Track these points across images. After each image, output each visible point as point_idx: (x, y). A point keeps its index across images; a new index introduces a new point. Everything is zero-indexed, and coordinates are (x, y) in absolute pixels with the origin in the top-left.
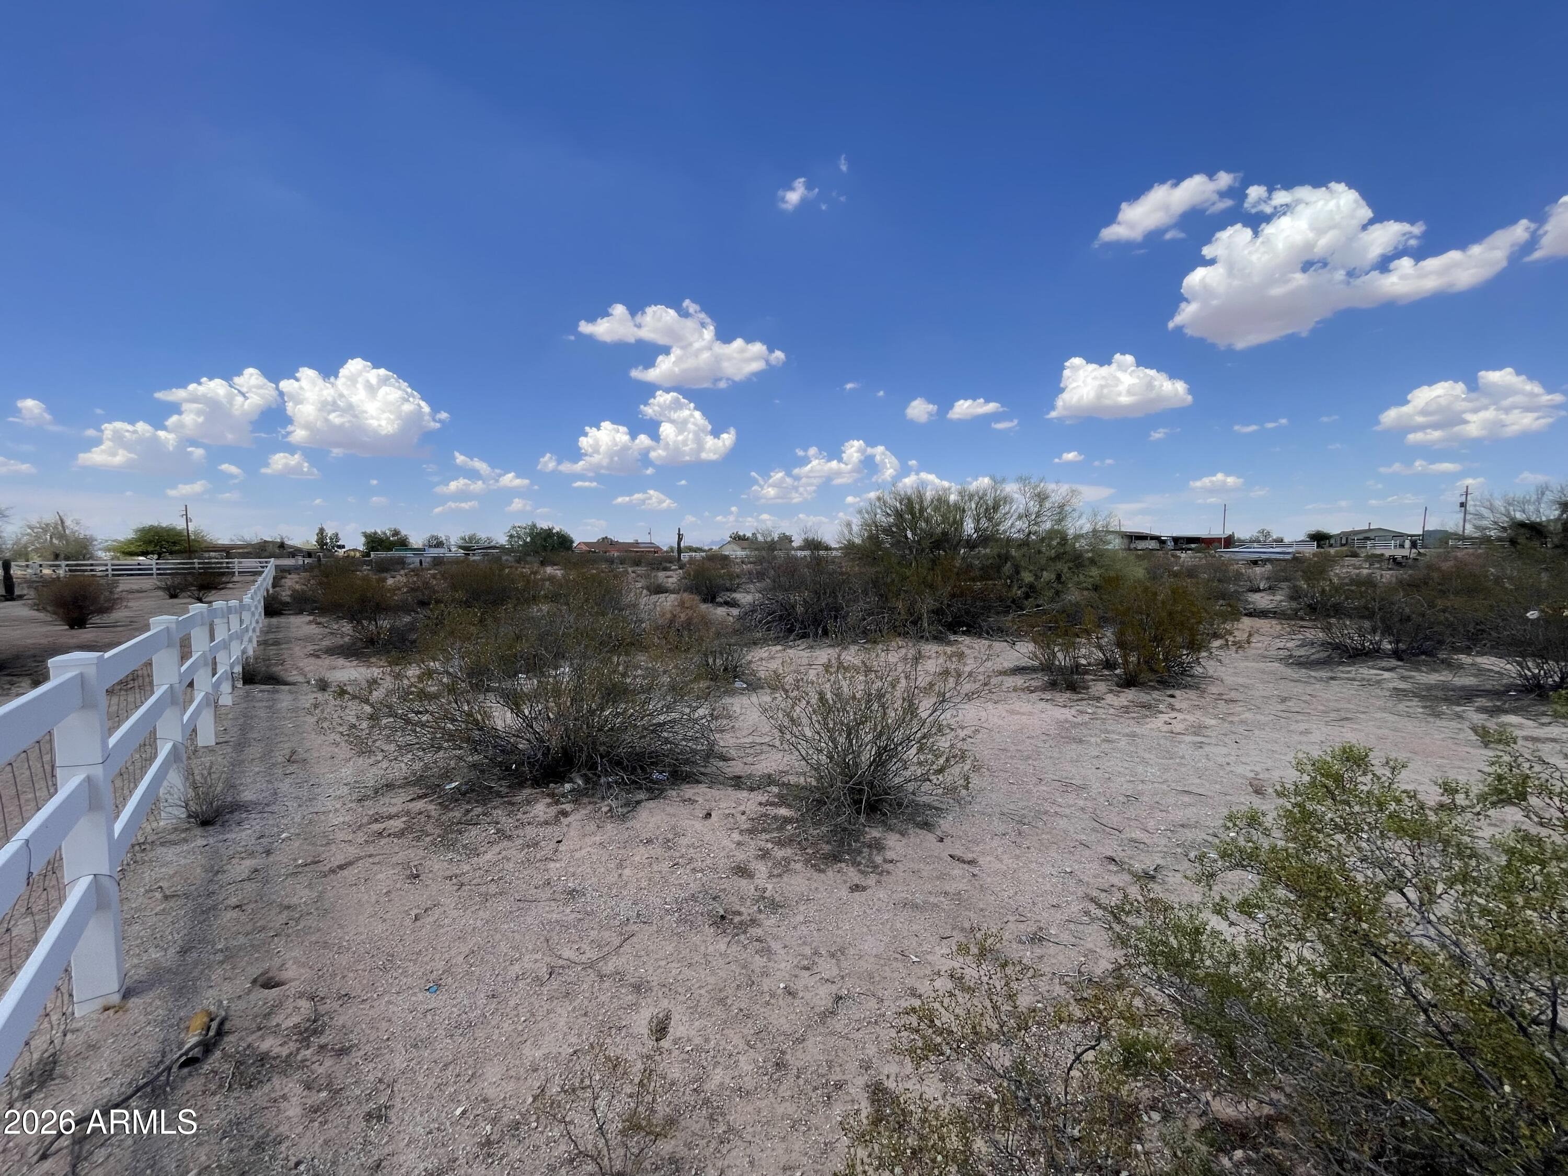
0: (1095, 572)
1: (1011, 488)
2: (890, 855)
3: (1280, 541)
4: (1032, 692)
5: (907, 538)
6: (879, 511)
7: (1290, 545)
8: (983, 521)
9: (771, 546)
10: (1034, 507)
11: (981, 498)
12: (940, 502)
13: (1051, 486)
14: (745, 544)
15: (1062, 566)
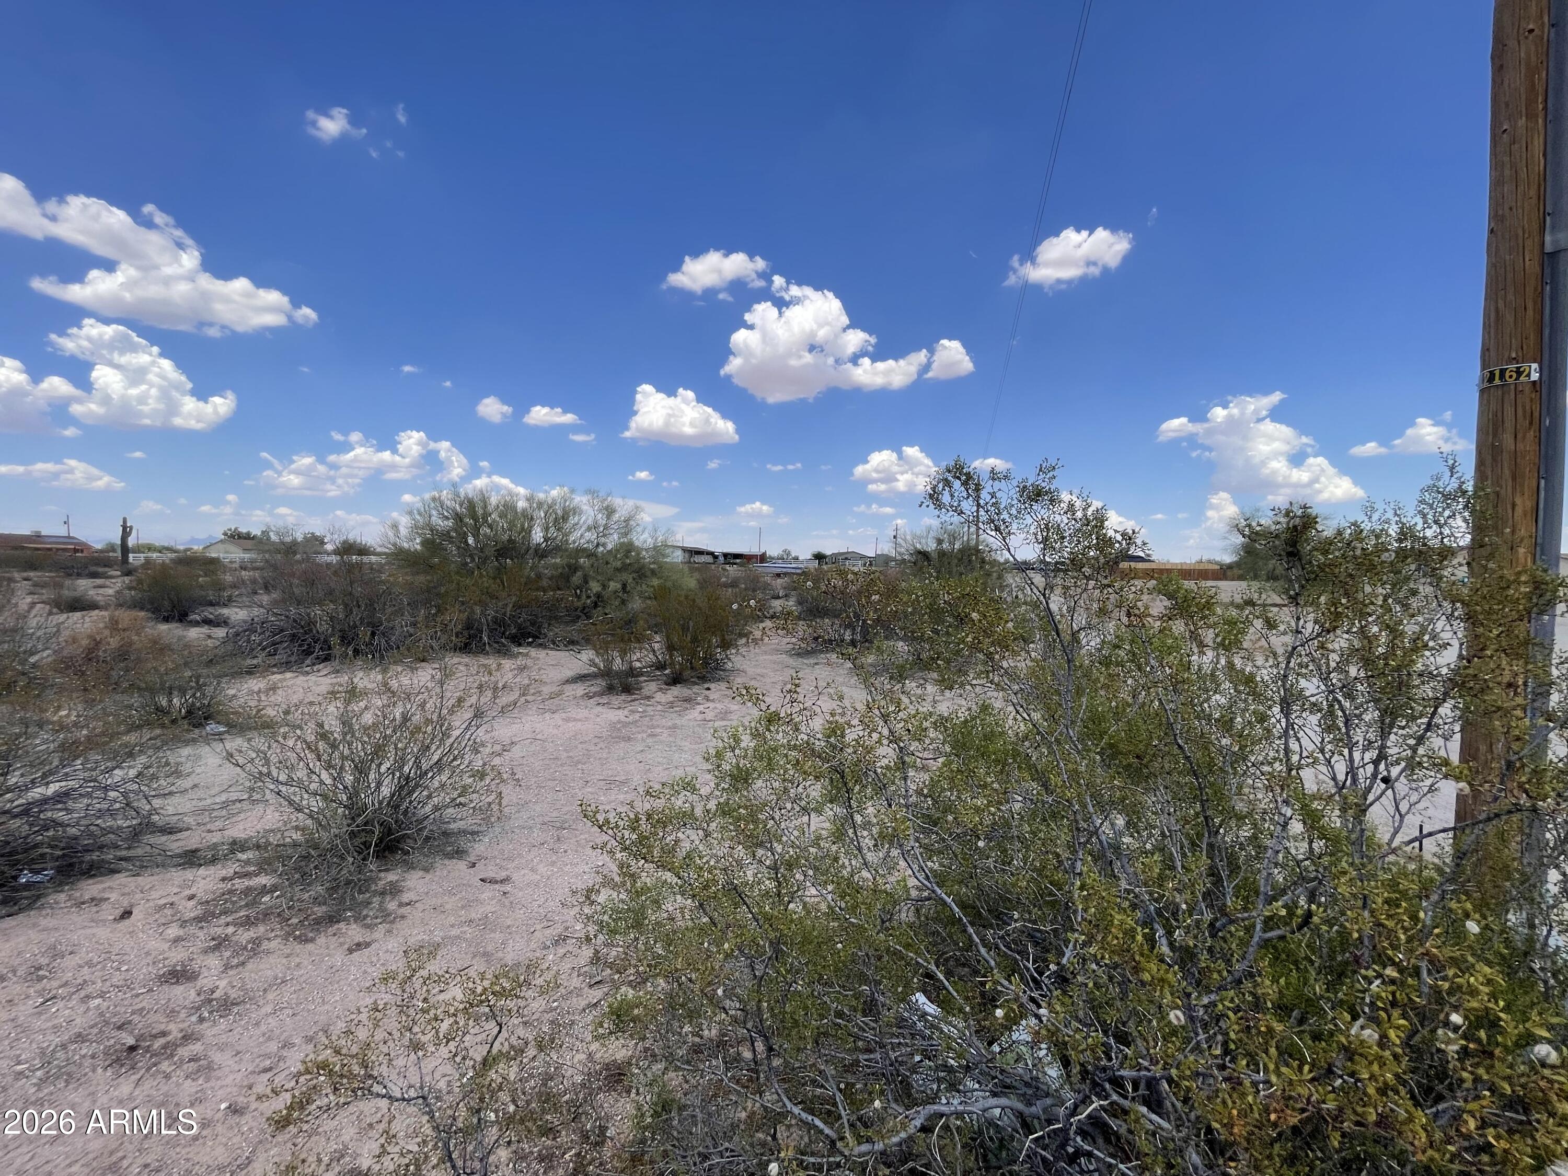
0: (655, 582)
1: (581, 500)
2: (406, 898)
3: (796, 558)
4: (591, 698)
5: (468, 545)
6: (434, 512)
7: (802, 562)
8: (552, 530)
9: (290, 549)
10: (601, 519)
11: (550, 507)
12: (508, 508)
13: (617, 502)
14: (249, 543)
15: (629, 578)
